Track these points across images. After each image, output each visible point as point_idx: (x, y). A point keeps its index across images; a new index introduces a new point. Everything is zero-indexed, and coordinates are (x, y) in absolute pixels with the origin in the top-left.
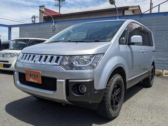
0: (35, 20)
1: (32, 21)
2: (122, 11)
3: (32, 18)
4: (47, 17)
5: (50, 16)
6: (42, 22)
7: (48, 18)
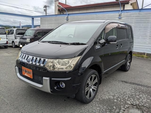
0: (46, 9)
1: (44, 9)
2: (123, 5)
3: (44, 7)
4: (60, 10)
5: (63, 9)
6: (57, 14)
7: (62, 10)
